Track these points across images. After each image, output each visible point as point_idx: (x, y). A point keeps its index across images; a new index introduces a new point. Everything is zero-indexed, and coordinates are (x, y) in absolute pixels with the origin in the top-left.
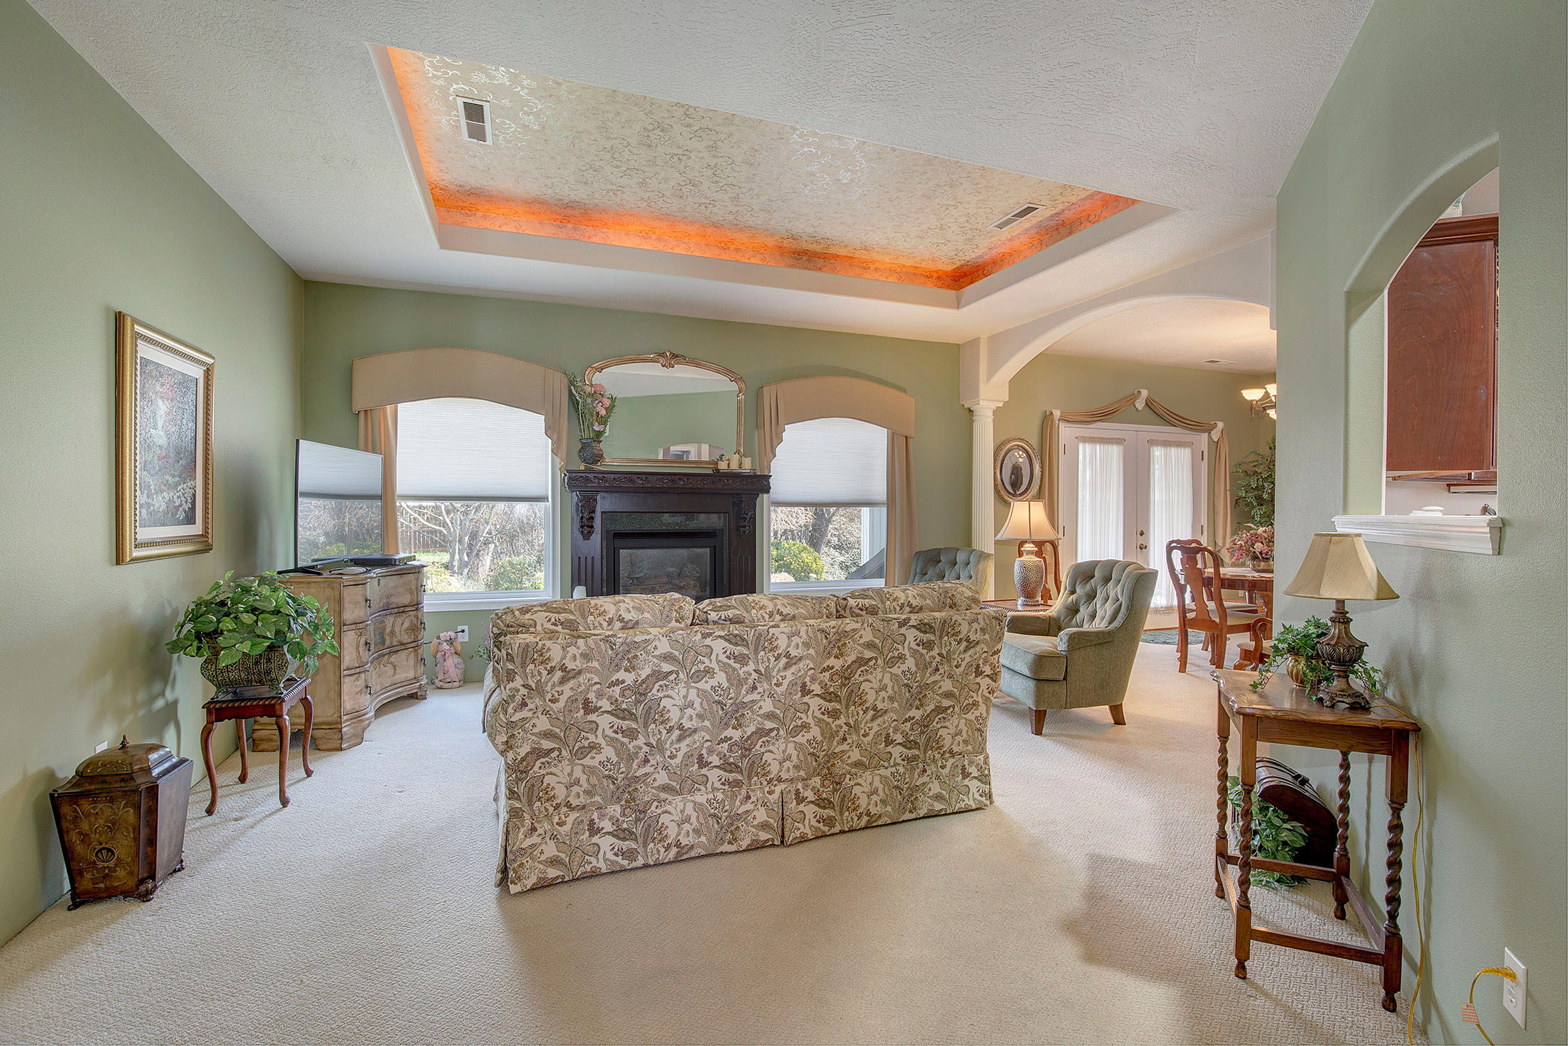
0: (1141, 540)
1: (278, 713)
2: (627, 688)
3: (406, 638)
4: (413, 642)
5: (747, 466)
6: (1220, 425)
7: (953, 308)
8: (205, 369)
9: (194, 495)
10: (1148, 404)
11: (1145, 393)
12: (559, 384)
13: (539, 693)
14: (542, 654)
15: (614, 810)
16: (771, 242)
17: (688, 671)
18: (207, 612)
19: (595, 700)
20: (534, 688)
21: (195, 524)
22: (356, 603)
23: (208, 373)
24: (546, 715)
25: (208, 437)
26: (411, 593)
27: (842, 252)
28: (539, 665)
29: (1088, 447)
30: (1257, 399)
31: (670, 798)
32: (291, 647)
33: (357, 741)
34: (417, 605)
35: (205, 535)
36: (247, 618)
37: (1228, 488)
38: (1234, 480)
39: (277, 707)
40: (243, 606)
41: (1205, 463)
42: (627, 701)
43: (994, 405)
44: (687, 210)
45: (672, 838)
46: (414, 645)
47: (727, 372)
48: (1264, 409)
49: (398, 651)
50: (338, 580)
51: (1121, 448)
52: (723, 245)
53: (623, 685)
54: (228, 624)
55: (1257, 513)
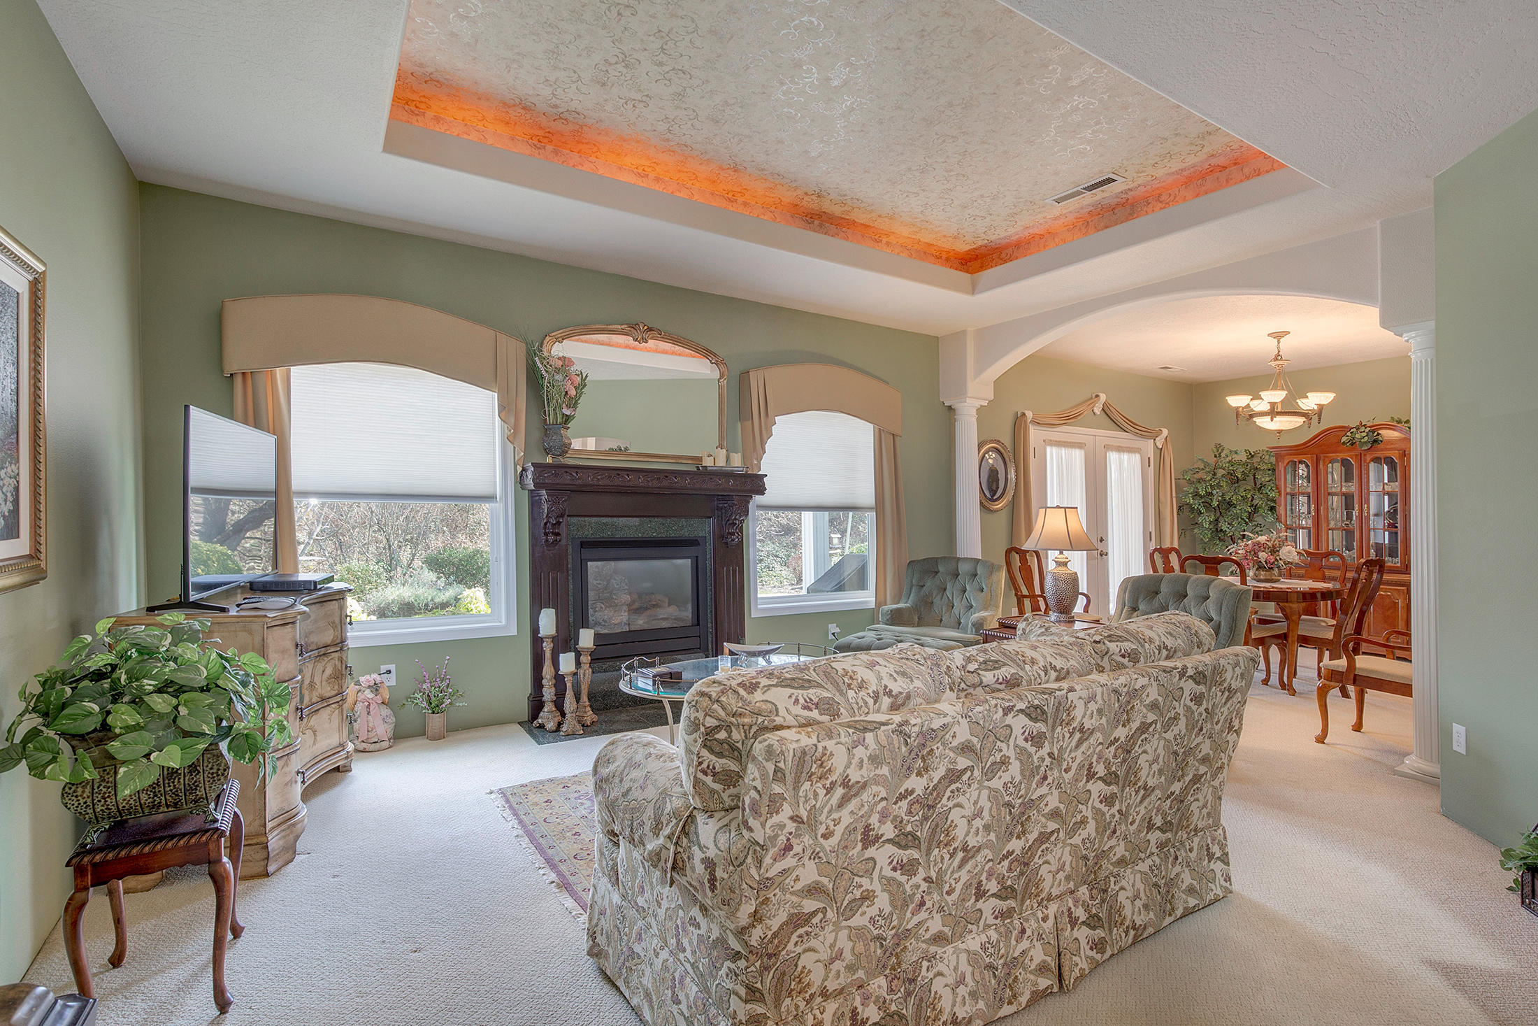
1: (213, 855)
2: (915, 800)
3: (328, 691)
4: (336, 695)
5: (737, 462)
6: (1165, 432)
7: (967, 293)
8: (31, 278)
9: (17, 489)
10: (1105, 409)
11: (1103, 397)
12: (513, 352)
13: (810, 825)
14: (822, 764)
15: (879, 987)
16: (788, 197)
17: (983, 765)
18: (77, 696)
19: (877, 825)
20: (805, 819)
21: (18, 537)
22: (284, 651)
23: (36, 287)
24: (814, 859)
25: (39, 392)
26: (334, 628)
27: (862, 218)
28: (817, 781)
29: (1055, 450)
30: (1243, 405)
31: (940, 950)
32: (235, 742)
33: (287, 856)
34: (340, 643)
35: (35, 555)
36: (161, 703)
37: (1174, 495)
38: (1180, 487)
39: (212, 846)
40: (153, 683)
41: (1151, 470)
42: (913, 819)
43: (978, 404)
44: (714, 141)
45: (947, 1012)
46: (338, 698)
47: (707, 353)
48: (1252, 416)
49: (318, 710)
50: (260, 619)
51: (1083, 452)
52: (730, 196)
53: (912, 797)
54: (124, 715)
55: (1206, 520)
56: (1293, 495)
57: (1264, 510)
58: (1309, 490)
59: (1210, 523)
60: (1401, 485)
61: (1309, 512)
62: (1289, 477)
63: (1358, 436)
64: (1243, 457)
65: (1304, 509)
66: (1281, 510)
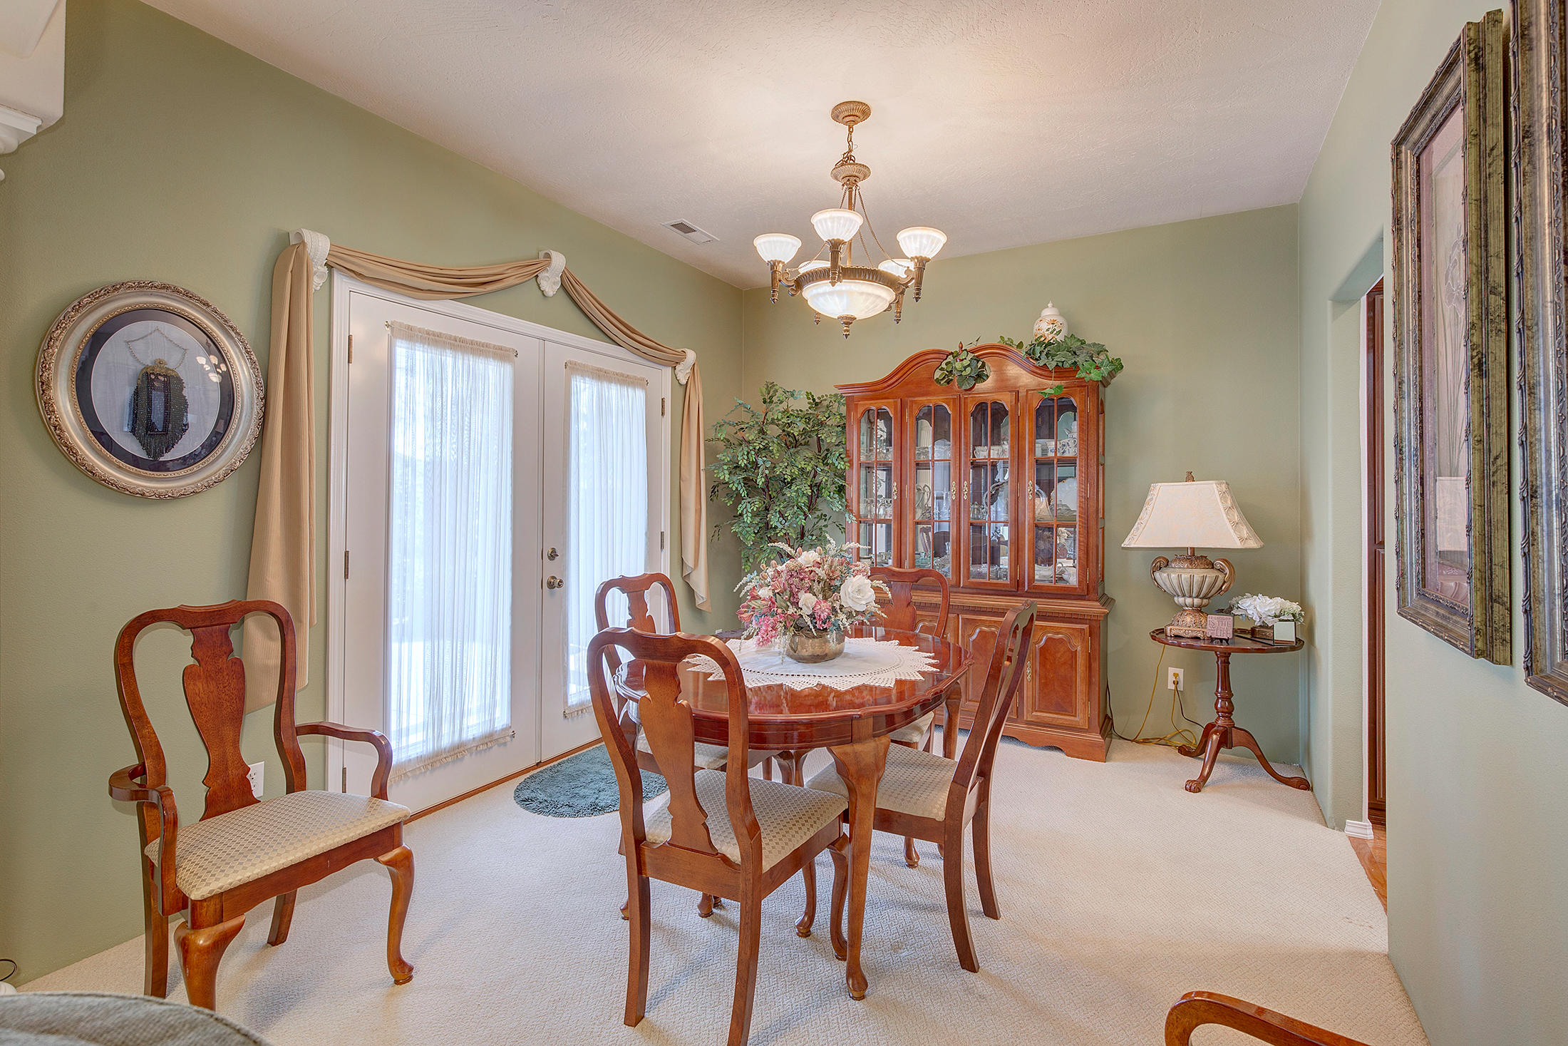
0: (551, 569)
6: (691, 356)
10: (568, 288)
11: (559, 262)
29: (422, 355)
37: (702, 466)
38: (711, 454)
41: (666, 423)
48: (800, 283)
51: (507, 369)
55: (749, 508)
56: (869, 468)
57: (828, 493)
58: (890, 457)
59: (755, 515)
60: (1012, 448)
61: (889, 495)
62: (864, 439)
63: (958, 365)
64: (802, 404)
65: (882, 491)
66: (852, 491)
